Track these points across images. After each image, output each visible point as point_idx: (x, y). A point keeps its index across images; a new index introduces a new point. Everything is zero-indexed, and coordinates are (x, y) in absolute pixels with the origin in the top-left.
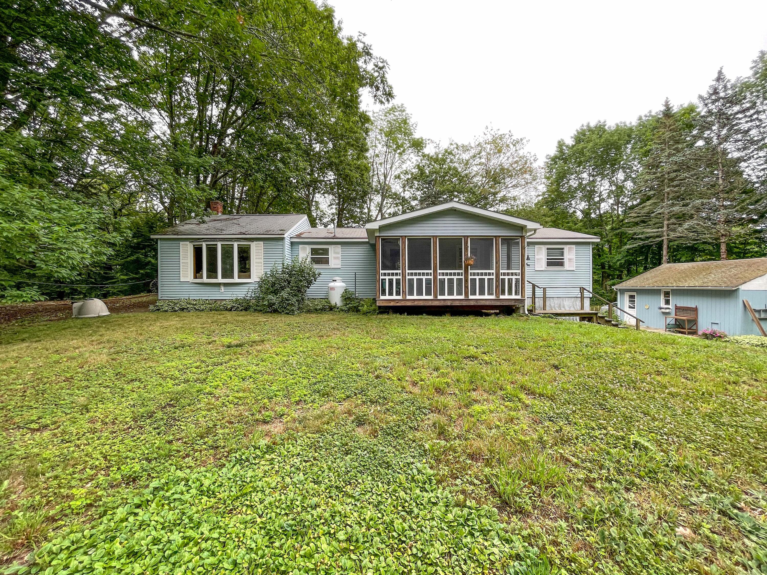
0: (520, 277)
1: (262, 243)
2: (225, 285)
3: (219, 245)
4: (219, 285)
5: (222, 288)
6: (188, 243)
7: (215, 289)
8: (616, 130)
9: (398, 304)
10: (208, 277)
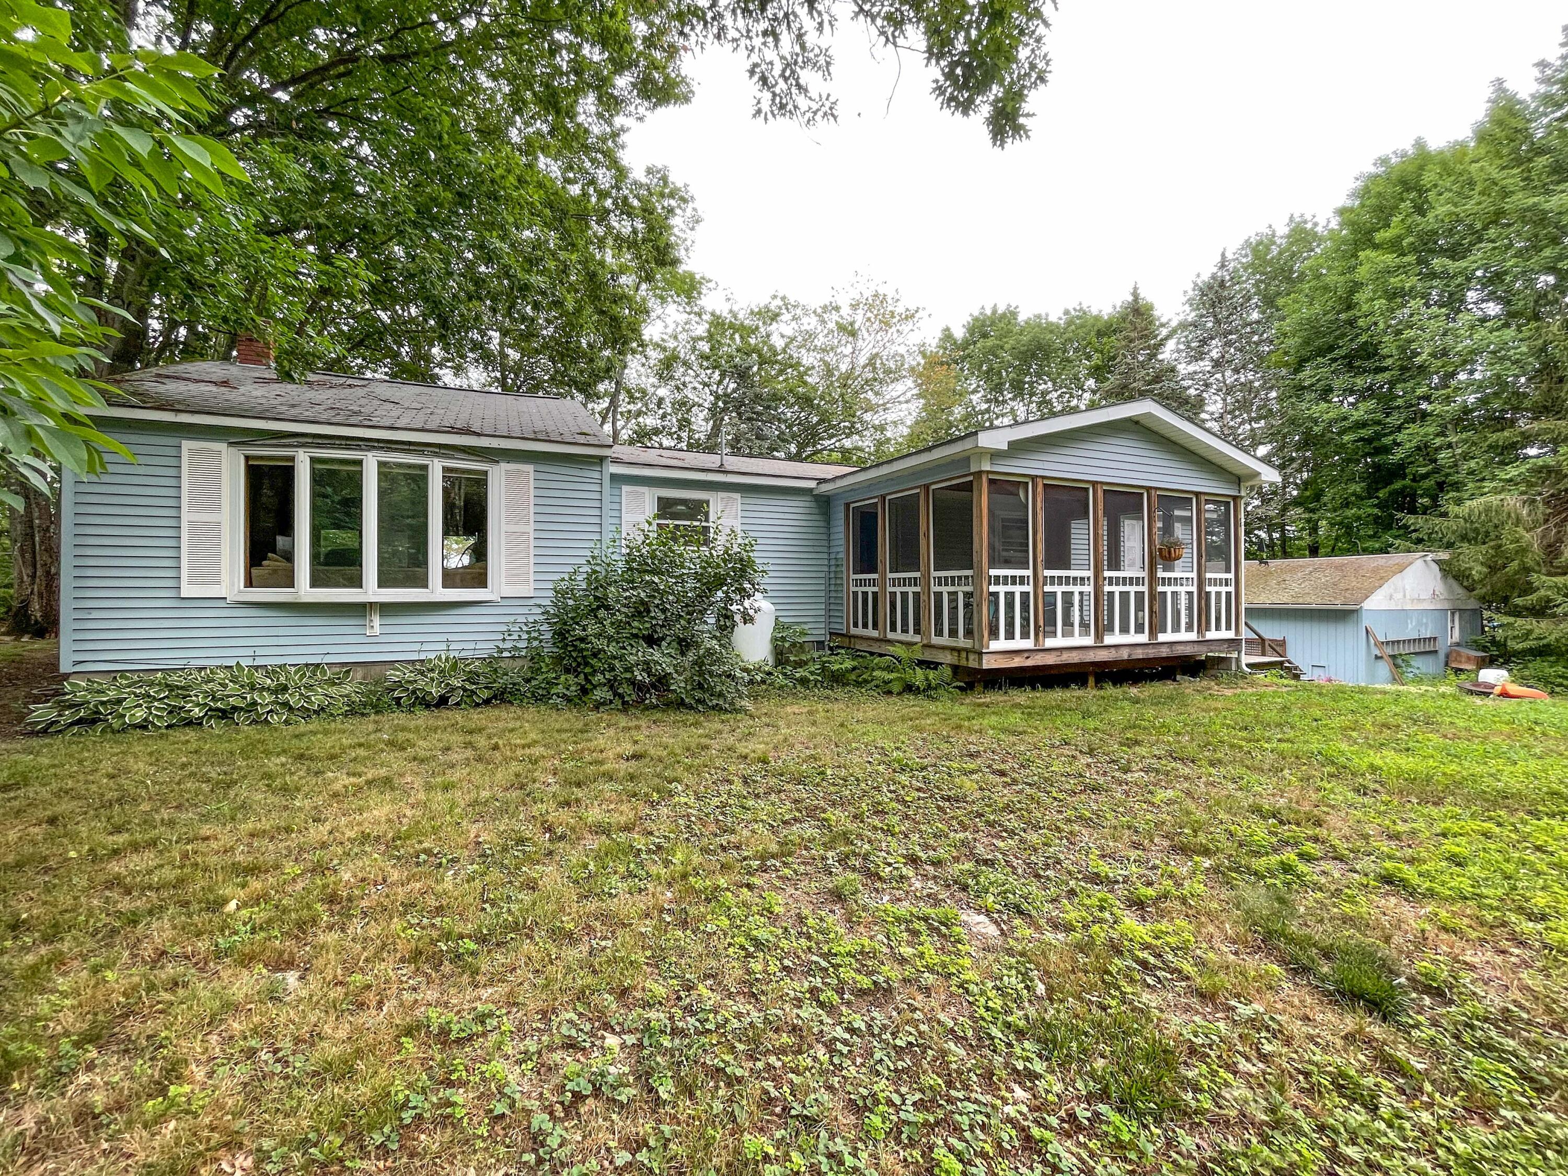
0: (1231, 589)
1: (530, 468)
2: (387, 609)
3: (371, 463)
4: (361, 610)
5: (377, 621)
6: (222, 447)
7: (345, 627)
8: (1069, 323)
9: (1029, 663)
10: (315, 583)
